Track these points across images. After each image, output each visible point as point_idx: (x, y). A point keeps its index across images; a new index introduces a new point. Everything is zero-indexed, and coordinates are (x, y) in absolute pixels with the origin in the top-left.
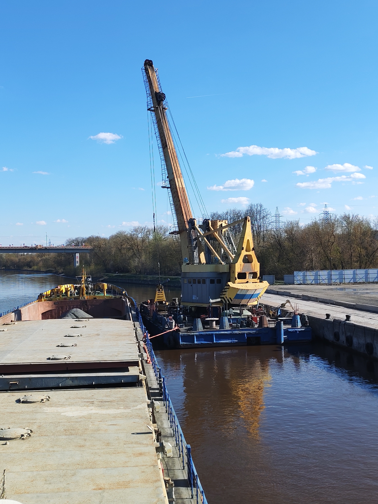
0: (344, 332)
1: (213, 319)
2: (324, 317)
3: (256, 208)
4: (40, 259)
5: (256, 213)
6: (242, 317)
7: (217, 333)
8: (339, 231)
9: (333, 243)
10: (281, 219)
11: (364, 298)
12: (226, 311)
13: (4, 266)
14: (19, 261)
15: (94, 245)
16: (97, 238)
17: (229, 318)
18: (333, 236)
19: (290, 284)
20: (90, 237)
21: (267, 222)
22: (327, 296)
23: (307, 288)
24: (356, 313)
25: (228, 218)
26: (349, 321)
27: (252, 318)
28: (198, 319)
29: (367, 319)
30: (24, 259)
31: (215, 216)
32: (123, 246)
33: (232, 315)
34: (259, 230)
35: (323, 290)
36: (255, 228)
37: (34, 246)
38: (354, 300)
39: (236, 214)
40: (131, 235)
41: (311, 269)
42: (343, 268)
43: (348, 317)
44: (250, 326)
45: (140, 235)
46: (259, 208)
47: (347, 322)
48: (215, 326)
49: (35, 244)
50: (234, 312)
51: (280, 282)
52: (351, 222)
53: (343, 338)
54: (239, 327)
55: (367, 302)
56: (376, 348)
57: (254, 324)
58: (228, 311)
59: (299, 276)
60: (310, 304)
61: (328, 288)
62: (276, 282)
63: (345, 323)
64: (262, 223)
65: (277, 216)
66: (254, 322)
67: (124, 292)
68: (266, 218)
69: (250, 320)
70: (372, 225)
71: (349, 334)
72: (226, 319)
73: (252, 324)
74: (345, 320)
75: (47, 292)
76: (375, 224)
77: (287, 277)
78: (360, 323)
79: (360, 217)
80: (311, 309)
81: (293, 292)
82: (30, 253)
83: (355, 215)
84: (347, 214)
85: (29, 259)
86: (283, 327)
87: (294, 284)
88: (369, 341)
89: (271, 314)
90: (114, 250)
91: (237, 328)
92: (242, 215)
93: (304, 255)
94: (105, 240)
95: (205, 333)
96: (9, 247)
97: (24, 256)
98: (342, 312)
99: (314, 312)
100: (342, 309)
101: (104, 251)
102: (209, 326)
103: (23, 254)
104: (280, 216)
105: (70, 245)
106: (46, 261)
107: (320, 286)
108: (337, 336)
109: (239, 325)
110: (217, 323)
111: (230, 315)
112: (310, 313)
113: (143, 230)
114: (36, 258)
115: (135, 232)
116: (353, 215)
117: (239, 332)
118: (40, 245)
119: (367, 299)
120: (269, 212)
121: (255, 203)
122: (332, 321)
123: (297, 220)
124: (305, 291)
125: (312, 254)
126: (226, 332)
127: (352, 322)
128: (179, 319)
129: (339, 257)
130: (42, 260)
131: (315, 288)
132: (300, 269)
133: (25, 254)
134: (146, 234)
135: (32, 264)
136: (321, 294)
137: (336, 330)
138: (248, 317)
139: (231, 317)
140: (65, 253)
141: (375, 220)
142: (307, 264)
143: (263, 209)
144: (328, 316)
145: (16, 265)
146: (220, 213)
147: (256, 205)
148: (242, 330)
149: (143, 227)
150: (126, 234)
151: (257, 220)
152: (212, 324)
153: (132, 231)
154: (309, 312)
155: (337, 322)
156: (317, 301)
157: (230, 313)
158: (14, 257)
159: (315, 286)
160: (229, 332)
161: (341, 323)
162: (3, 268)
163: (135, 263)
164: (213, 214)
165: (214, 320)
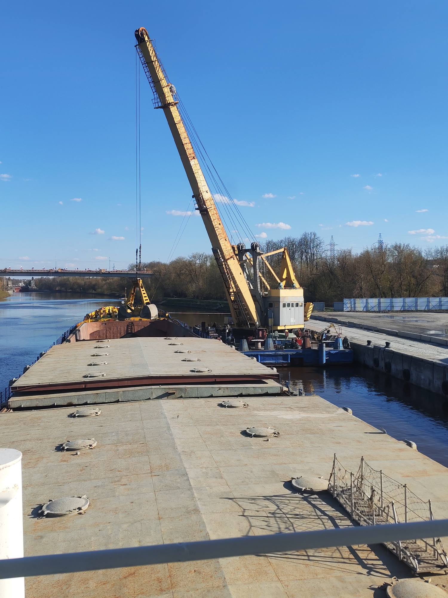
0: (383, 358)
1: (258, 340)
2: (366, 344)
3: (310, 236)
4: (104, 282)
5: (310, 242)
6: (287, 339)
7: (262, 353)
8: (390, 260)
9: (383, 272)
10: (336, 248)
11: (409, 326)
12: (272, 334)
13: (71, 288)
14: (85, 284)
15: (155, 270)
16: (158, 263)
17: (275, 340)
18: (383, 265)
19: (339, 311)
20: (151, 263)
21: (320, 251)
22: (374, 323)
23: (355, 315)
24: (397, 340)
25: (283, 246)
26: (388, 348)
27: (296, 341)
28: (244, 340)
29: (407, 346)
30: (89, 282)
31: (270, 244)
32: (182, 271)
33: (277, 337)
34: (312, 259)
35: (371, 317)
36: (308, 256)
37: (98, 270)
38: (399, 327)
39: (291, 242)
40: (190, 261)
41: (361, 297)
42: (393, 296)
43: (388, 344)
44: (294, 348)
45: (198, 262)
46: (313, 237)
47: (387, 348)
48: (260, 347)
49: (99, 269)
50: (279, 335)
51: (330, 309)
52: (402, 251)
53: (382, 364)
54: (283, 348)
55: (411, 330)
56: (412, 374)
57: (298, 346)
58: (273, 334)
59: (347, 303)
60: (354, 331)
61: (376, 315)
62: (325, 309)
63: (384, 350)
64: (315, 251)
65: (332, 245)
66: (298, 344)
67: (167, 315)
68: (320, 247)
69: (294, 342)
70: (423, 254)
71: (387, 360)
72: (271, 341)
73: (296, 346)
74: (384, 347)
75: (92, 313)
76: (426, 254)
77: (336, 304)
78: (399, 350)
79: (411, 247)
80: (354, 335)
81: (339, 319)
82: (95, 277)
83: (405, 245)
84: (398, 244)
85: (94, 283)
86: (325, 349)
87: (343, 311)
88: (406, 367)
89: (316, 337)
90: (173, 275)
91: (281, 349)
92: (296, 243)
93: (355, 283)
94: (165, 265)
95: (250, 353)
96: (85, 271)
97: (89, 280)
98: (384, 339)
99: (357, 339)
100: (384, 336)
101: (164, 275)
102: (254, 348)
103: (89, 278)
104: (335, 244)
105: (133, 269)
106: (110, 284)
107: (368, 313)
108: (376, 362)
109: (284, 346)
110: (263, 344)
111: (275, 337)
112: (353, 340)
113: (201, 256)
114: (100, 281)
115: (193, 259)
116: (404, 245)
117: (283, 353)
118: (104, 269)
119: (412, 327)
120: (323, 240)
121: (309, 231)
122: (372, 348)
123: (349, 248)
124: (353, 318)
125: (361, 282)
126: (270, 353)
127: (390, 349)
128: (227, 340)
129: (389, 286)
130: (106, 283)
131: (363, 315)
132: (349, 297)
133: (91, 277)
134: (204, 260)
135: (96, 287)
136: (367, 321)
137: (376, 357)
138: (293, 339)
139: (276, 339)
140: (128, 278)
141: (426, 250)
142: (356, 292)
143: (317, 237)
144: (369, 342)
145: (81, 288)
146: (275, 240)
147: (310, 233)
148: (286, 351)
149: (201, 254)
150: (185, 260)
151: (310, 249)
152: (257, 345)
153: (191, 257)
154: (353, 338)
155: (377, 349)
156: (362, 328)
157: (276, 335)
158: (80, 280)
159: (364, 313)
160: (273, 353)
161: (381, 350)
162: (69, 291)
163: (192, 288)
164: (268, 242)
165: (259, 342)
